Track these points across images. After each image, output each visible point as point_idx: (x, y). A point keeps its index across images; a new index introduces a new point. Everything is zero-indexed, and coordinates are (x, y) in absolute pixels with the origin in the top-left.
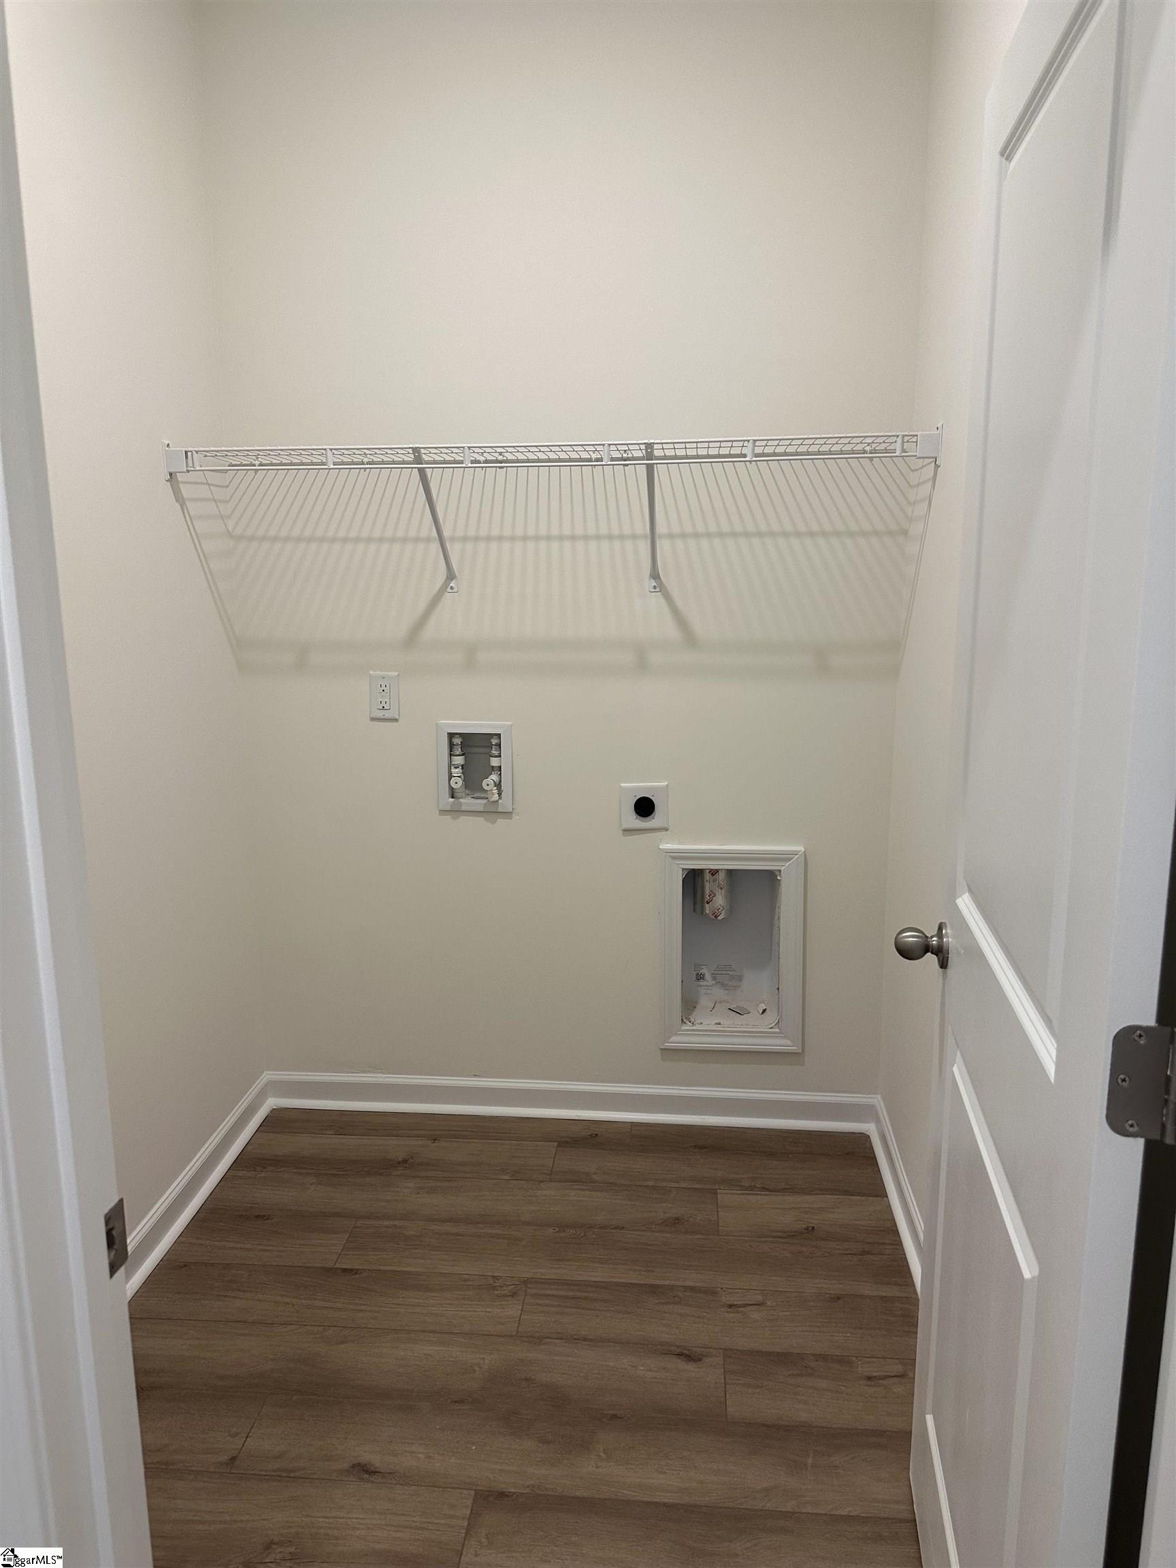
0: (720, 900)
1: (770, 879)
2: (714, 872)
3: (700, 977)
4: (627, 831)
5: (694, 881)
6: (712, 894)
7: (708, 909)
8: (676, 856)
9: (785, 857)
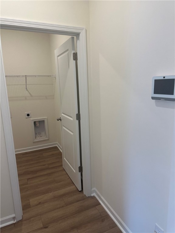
0: (38, 124)
1: (43, 121)
2: (37, 121)
3: (36, 134)
4: (26, 118)
5: (35, 123)
6: (37, 124)
7: (37, 126)
8: (33, 120)
9: (45, 119)
